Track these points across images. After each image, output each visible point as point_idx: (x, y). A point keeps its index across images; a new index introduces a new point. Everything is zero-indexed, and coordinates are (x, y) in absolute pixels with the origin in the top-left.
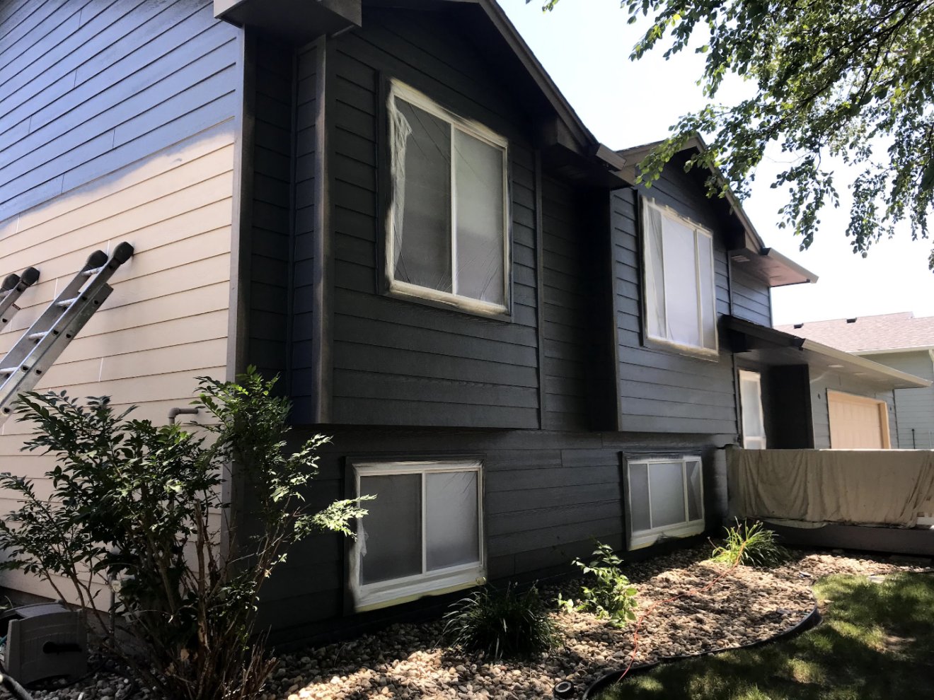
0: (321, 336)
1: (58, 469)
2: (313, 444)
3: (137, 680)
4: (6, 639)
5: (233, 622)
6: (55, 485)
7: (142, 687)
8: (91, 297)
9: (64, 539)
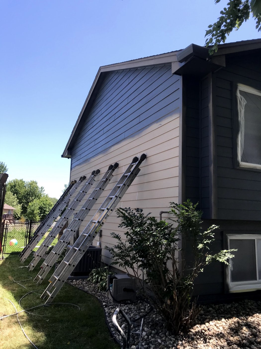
0: (213, 185)
1: (128, 232)
2: (212, 228)
3: (152, 305)
4: (112, 285)
5: (185, 293)
6: (127, 238)
7: (154, 308)
8: (134, 173)
9: (130, 256)
